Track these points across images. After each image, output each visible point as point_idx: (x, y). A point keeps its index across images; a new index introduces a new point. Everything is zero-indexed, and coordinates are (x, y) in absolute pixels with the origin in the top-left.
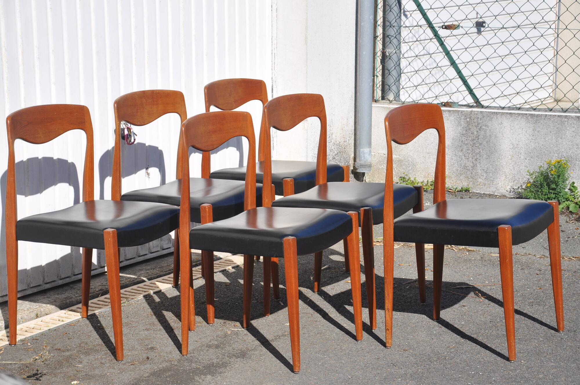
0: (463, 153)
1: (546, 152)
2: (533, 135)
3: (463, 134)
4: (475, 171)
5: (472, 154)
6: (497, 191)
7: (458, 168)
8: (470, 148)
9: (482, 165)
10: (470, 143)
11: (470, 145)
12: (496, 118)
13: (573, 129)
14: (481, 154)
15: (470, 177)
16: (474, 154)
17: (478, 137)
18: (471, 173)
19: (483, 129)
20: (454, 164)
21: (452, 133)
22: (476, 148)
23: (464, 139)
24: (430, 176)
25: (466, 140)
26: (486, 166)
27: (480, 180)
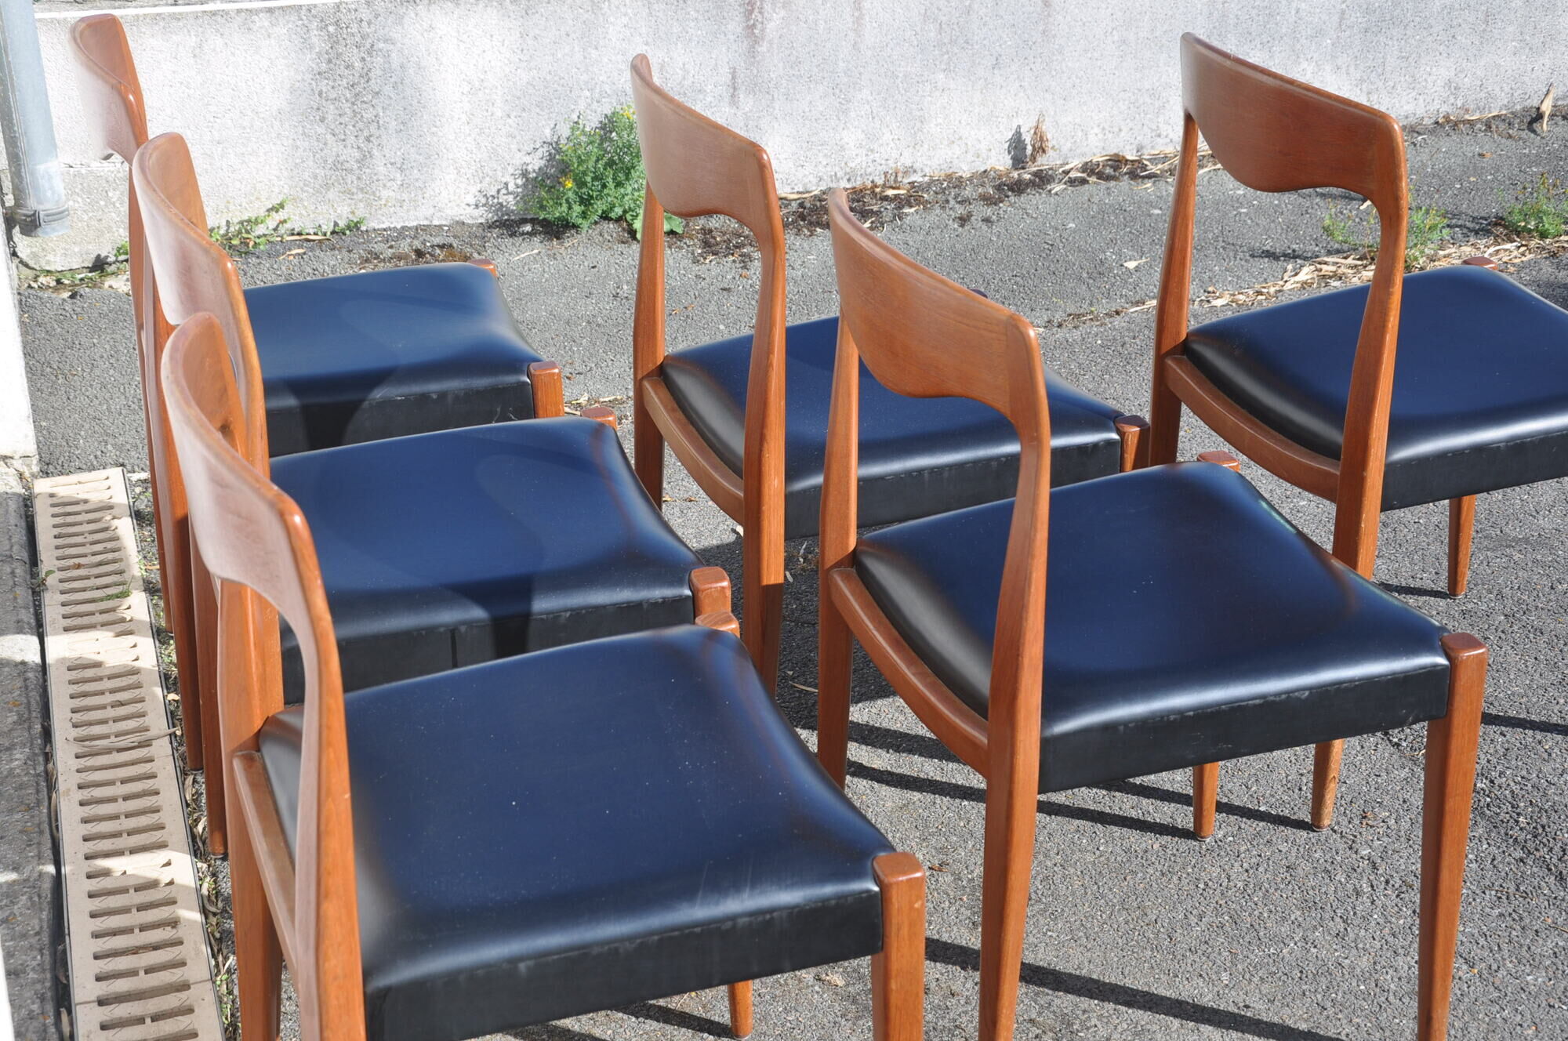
0: (328, 127)
1: (559, 88)
2: (522, 50)
3: (319, 73)
4: (367, 171)
5: (354, 126)
6: (438, 214)
7: (317, 171)
8: (347, 110)
9: (386, 151)
10: (344, 95)
11: (347, 101)
12: (413, 15)
13: (625, 20)
14: (381, 122)
15: (355, 190)
16: (360, 125)
17: (366, 76)
18: (359, 178)
19: (381, 50)
20: (303, 162)
21: (286, 73)
22: (364, 106)
23: (324, 85)
24: (232, 207)
25: (333, 87)
26: (398, 153)
27: (385, 194)
